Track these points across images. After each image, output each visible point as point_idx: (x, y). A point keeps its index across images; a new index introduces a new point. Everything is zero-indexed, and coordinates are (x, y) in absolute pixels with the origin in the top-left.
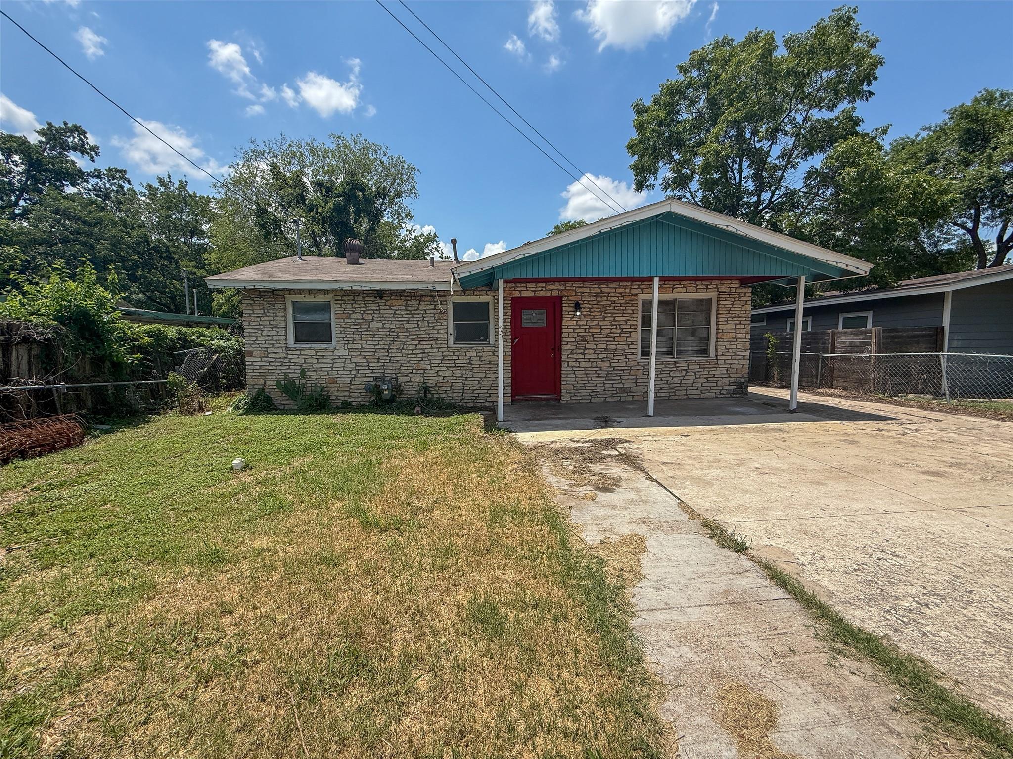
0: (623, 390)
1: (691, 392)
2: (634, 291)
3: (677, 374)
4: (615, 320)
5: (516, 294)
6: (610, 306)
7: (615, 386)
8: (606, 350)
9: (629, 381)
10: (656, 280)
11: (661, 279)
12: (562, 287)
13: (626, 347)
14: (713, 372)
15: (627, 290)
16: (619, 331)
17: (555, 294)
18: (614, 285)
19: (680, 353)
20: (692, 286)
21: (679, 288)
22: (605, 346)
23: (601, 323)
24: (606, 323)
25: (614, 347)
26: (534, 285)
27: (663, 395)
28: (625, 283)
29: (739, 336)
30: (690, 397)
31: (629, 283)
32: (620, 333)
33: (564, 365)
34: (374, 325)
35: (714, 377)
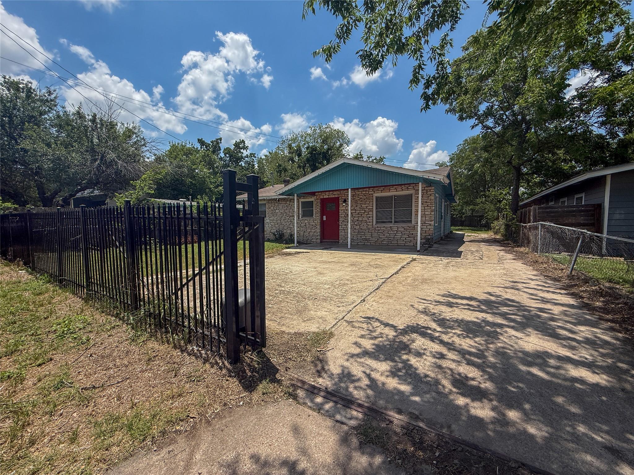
0: (366, 239)
1: (400, 242)
2: (370, 193)
3: (392, 232)
4: (361, 207)
5: (322, 197)
6: (359, 200)
7: (362, 237)
8: (357, 220)
9: (368, 235)
10: (350, 190)
11: (351, 189)
12: (339, 193)
13: (367, 219)
14: (412, 232)
15: (367, 192)
16: (363, 212)
17: (336, 196)
18: (361, 190)
19: (395, 222)
20: (399, 188)
21: (392, 189)
22: (357, 219)
23: (355, 208)
24: (357, 208)
25: (361, 219)
26: (328, 193)
27: (385, 243)
28: (366, 189)
29: (426, 213)
30: (399, 244)
31: (368, 189)
32: (364, 213)
33: (340, 227)
34: (277, 211)
35: (412, 235)
